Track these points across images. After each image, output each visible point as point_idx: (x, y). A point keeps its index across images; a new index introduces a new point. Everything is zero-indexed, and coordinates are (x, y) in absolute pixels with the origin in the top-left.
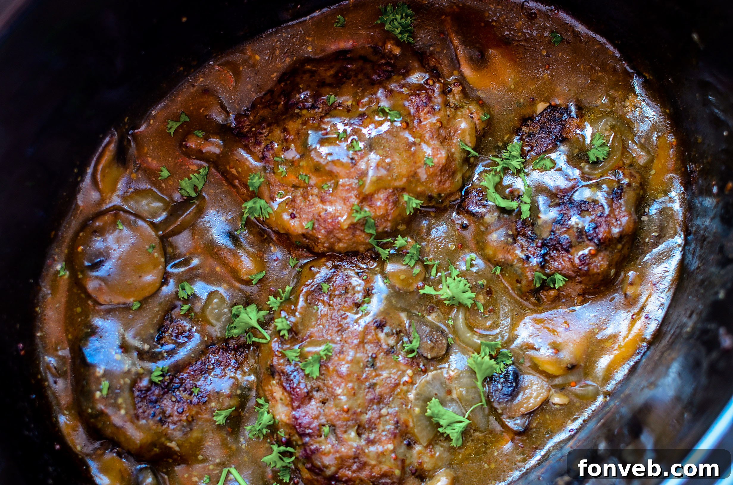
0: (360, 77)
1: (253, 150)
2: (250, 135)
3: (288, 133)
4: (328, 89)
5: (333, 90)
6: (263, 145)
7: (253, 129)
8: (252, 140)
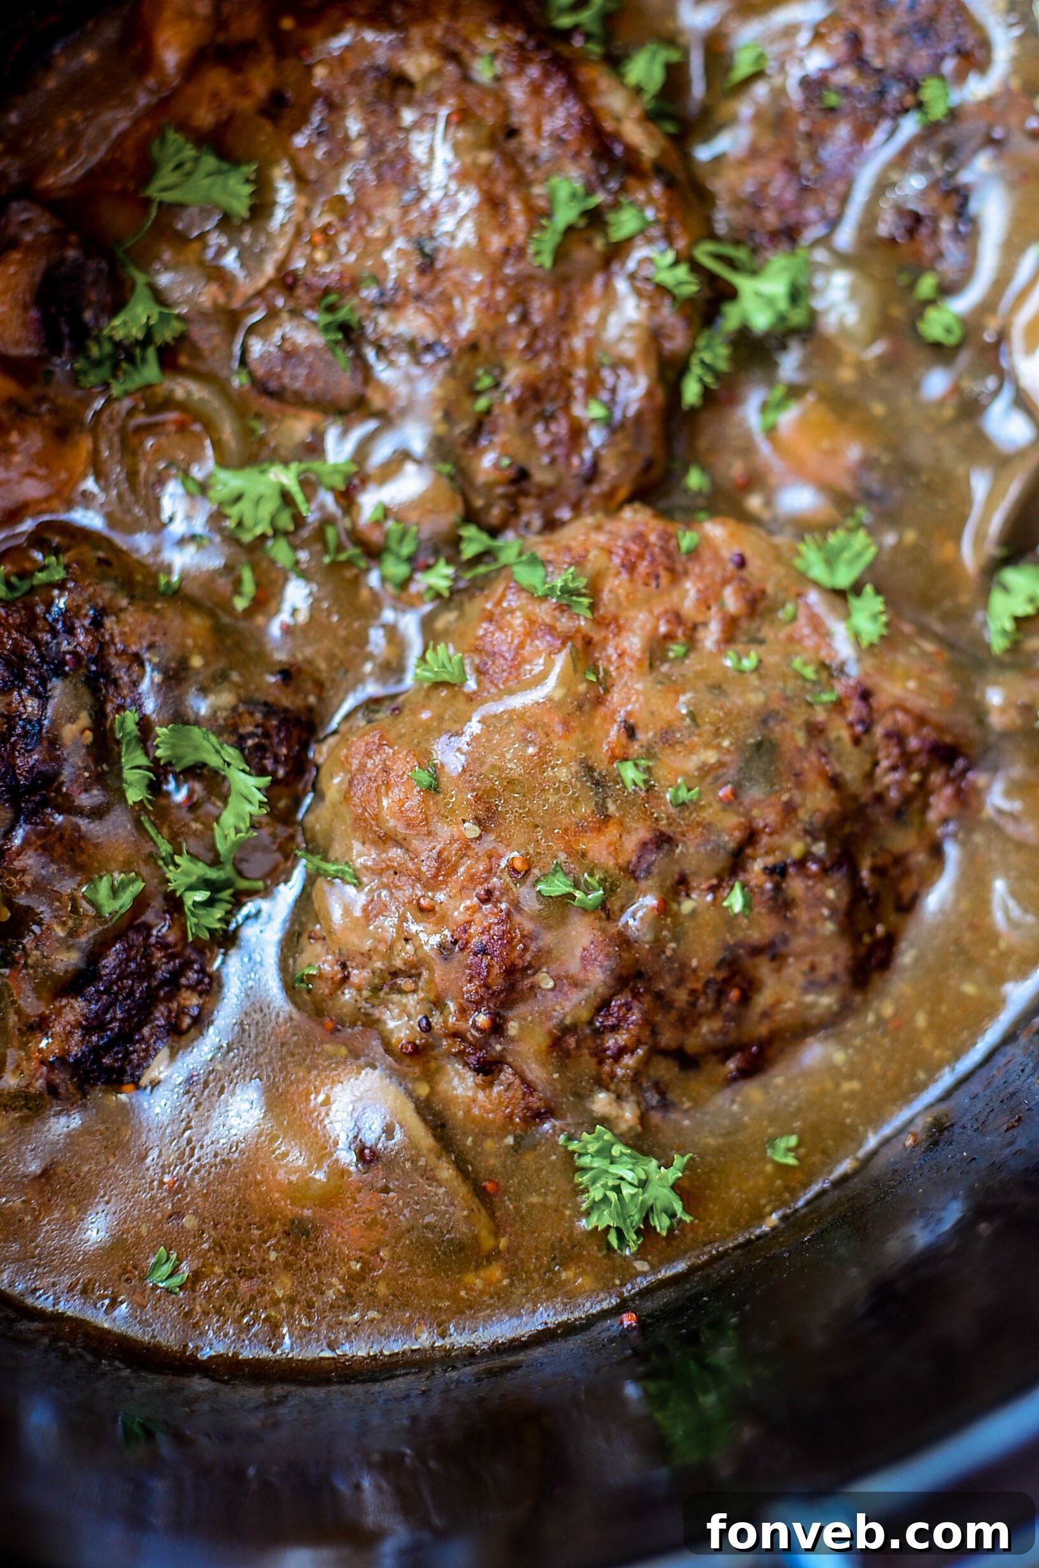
0: (681, 997)
1: (900, 716)
2: (922, 760)
3: (823, 774)
4: (756, 936)
5: (740, 935)
6: (879, 731)
7: (915, 777)
8: (913, 743)
